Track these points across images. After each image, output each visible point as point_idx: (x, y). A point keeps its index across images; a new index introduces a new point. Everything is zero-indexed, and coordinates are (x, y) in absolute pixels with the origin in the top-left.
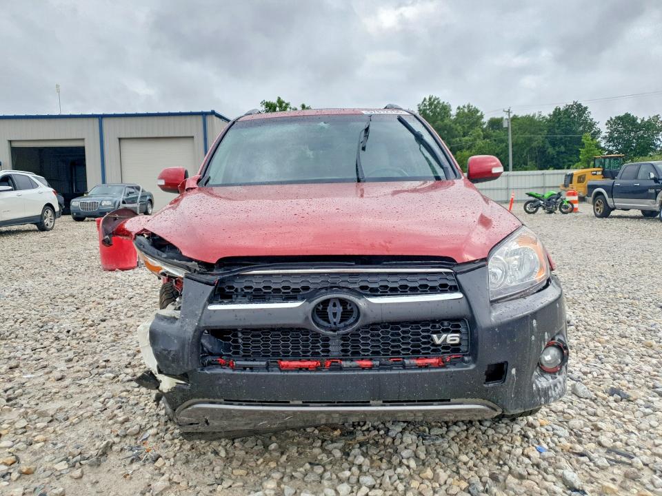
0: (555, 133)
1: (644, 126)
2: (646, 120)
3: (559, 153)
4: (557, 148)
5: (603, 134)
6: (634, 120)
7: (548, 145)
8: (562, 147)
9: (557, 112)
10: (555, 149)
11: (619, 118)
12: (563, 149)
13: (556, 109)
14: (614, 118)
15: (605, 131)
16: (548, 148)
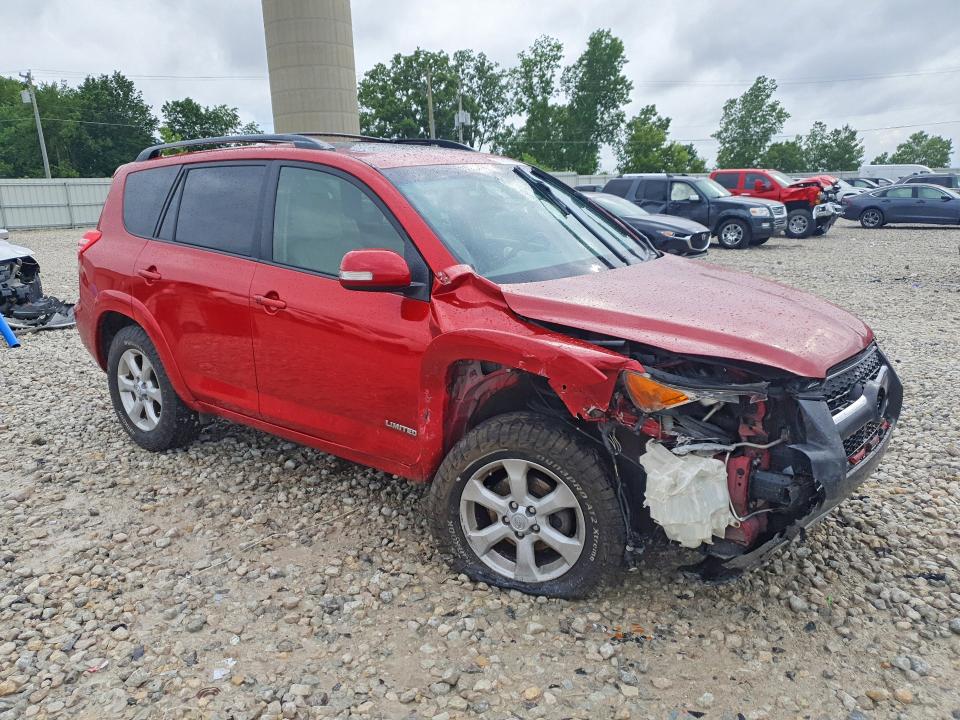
0: (93, 118)
1: (209, 118)
2: (211, 110)
3: (105, 148)
4: (100, 141)
5: (161, 125)
6: (197, 108)
7: (85, 135)
8: (108, 139)
9: (90, 86)
10: (96, 142)
11: (176, 104)
12: (109, 142)
13: (88, 80)
14: (170, 103)
15: (163, 120)
16: (86, 139)
